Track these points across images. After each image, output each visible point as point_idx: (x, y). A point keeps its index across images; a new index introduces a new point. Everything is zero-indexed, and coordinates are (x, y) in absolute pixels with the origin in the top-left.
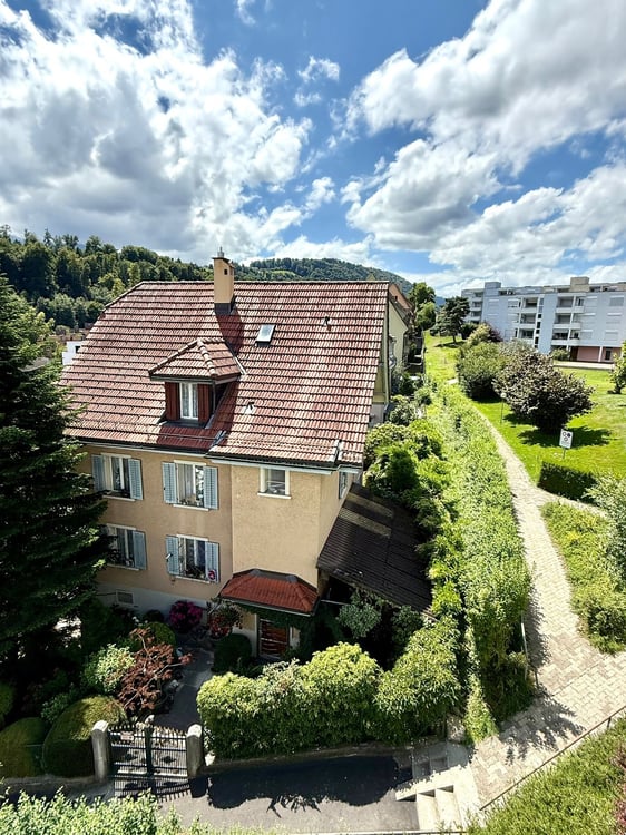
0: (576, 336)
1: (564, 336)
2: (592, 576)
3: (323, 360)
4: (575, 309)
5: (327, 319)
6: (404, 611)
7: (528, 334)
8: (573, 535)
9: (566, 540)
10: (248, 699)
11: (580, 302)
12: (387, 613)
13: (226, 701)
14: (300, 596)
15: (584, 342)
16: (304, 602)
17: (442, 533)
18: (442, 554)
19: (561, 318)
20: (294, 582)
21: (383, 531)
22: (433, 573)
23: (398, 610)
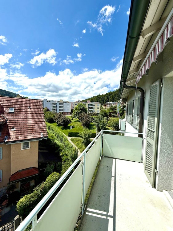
0: (63, 110)
1: (61, 110)
2: (81, 147)
3: (31, 116)
4: (62, 105)
5: (29, 107)
6: (59, 163)
7: (55, 110)
8: (77, 142)
9: (76, 143)
10: (33, 198)
11: (63, 104)
12: (55, 165)
13: (27, 201)
14: (35, 171)
15: (64, 111)
16: (36, 172)
17: (60, 147)
18: (62, 151)
19: (60, 107)
20: (32, 169)
21: (46, 151)
22: (61, 154)
23: (57, 164)
